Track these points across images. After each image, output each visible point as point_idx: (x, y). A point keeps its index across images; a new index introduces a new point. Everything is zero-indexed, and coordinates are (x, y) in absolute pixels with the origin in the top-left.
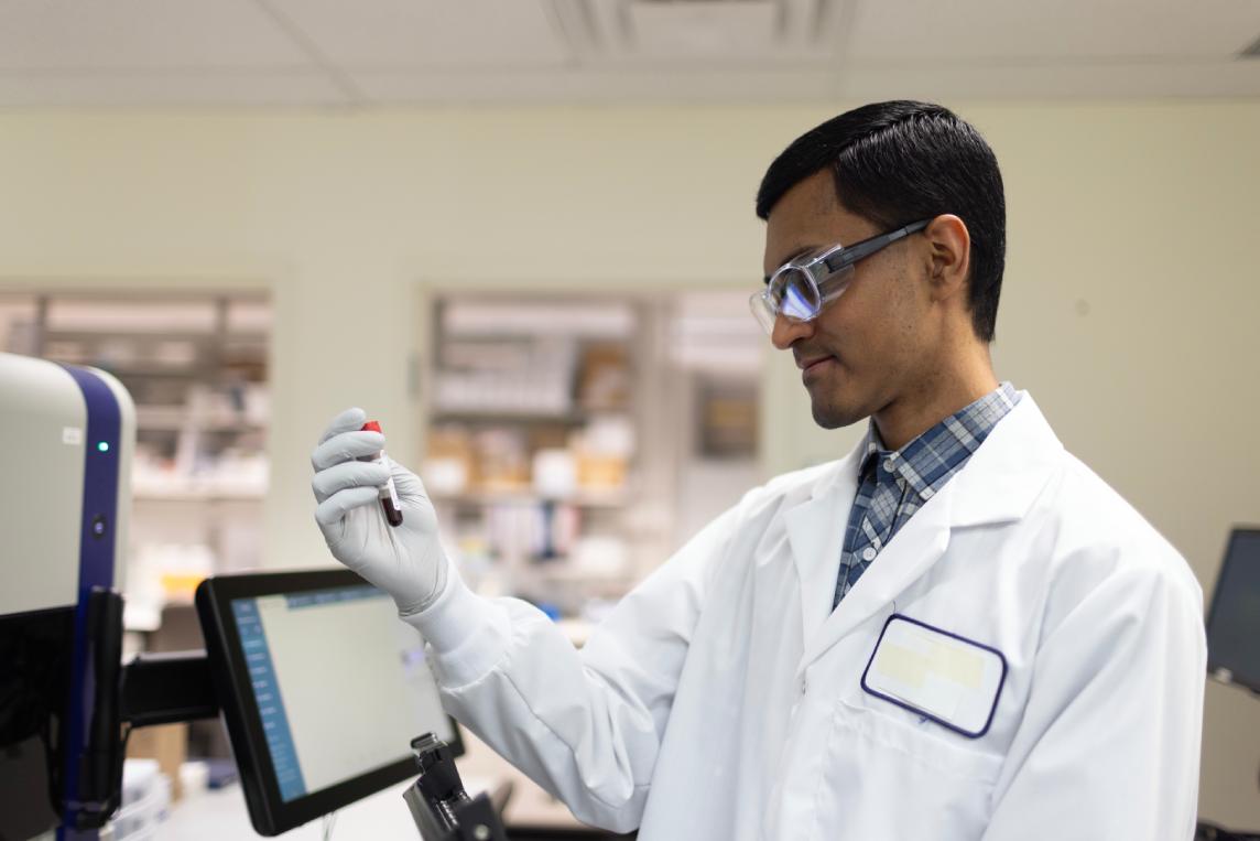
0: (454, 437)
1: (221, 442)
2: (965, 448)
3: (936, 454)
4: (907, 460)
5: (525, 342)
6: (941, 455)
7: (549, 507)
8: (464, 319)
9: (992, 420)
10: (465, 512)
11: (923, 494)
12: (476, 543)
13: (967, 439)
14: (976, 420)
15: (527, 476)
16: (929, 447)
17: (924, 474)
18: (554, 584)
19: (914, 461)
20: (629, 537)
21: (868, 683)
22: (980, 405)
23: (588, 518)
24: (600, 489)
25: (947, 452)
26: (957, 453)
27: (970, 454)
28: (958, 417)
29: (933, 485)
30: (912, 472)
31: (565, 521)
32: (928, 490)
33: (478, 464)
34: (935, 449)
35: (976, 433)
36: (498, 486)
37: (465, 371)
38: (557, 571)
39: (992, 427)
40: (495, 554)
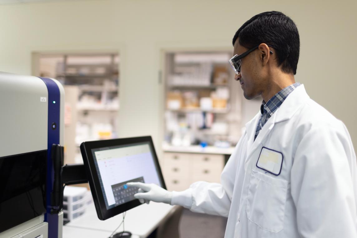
0: (177, 93)
1: (114, 95)
2: (281, 101)
3: (274, 104)
4: (267, 106)
5: (197, 65)
6: (275, 104)
7: (205, 114)
8: (180, 59)
9: (288, 93)
10: (181, 115)
11: (270, 114)
12: (184, 124)
13: (281, 99)
14: (284, 94)
15: (198, 105)
16: (272, 102)
17: (271, 109)
18: (206, 136)
19: (269, 106)
20: (228, 123)
21: (258, 165)
22: (285, 90)
23: (216, 117)
24: (219, 109)
25: (277, 103)
26: (279, 103)
27: (282, 103)
28: (279, 94)
29: (273, 112)
30: (269, 109)
31: (209, 117)
32: (272, 113)
33: (184, 101)
34: (274, 102)
35: (283, 97)
36: (190, 108)
37: (180, 74)
38: (207, 132)
39: (288, 95)
40: (189, 127)
